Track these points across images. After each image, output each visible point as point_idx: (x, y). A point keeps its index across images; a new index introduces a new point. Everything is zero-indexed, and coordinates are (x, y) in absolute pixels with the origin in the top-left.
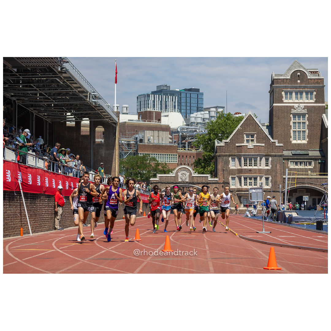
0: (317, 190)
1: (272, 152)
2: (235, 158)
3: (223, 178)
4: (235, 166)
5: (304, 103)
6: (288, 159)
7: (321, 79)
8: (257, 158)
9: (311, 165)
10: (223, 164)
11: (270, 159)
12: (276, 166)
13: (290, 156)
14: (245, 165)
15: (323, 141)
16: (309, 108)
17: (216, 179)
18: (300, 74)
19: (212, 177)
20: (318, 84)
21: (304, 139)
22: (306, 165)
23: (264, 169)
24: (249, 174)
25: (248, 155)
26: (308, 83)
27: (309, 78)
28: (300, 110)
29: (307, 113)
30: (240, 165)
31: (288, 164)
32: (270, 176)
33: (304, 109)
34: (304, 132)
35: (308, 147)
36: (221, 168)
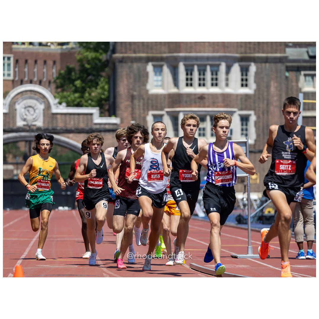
1: (257, 49)
2: (161, 66)
3: (132, 117)
4: (162, 86)
6: (298, 69)
8: (218, 66)
10: (132, 81)
11: (253, 68)
12: (268, 87)
13: (305, 61)
14: (187, 85)
17: (113, 120)
19: (102, 114)
23: (237, 95)
24: (199, 107)
25: (197, 58)
30: (176, 84)
31: (297, 80)
32: (252, 113)
36: (126, 91)
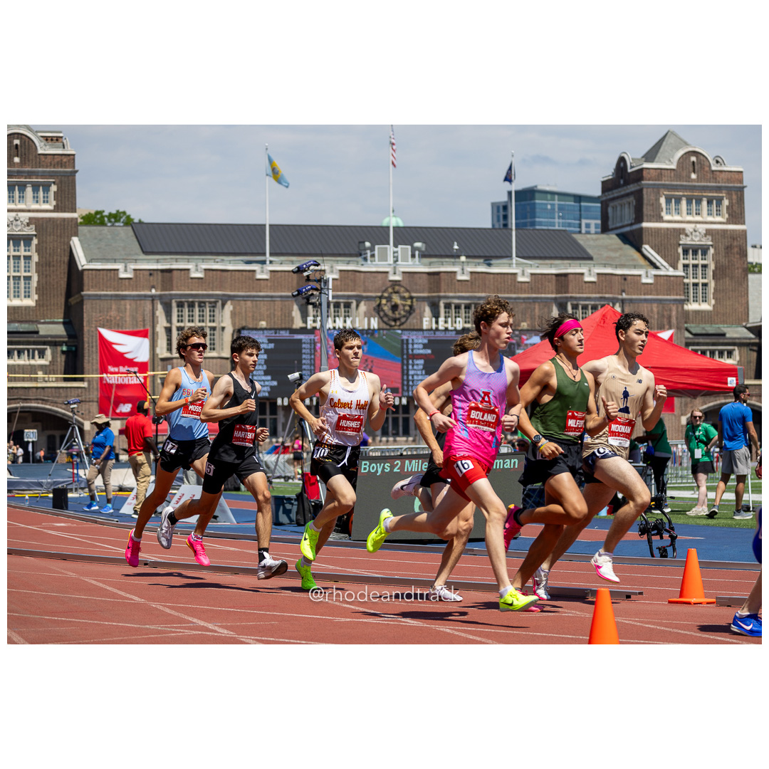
0: (58, 415)
5: (29, 211)
7: (69, 155)
9: (43, 358)
15: (73, 301)
16: (41, 222)
18: (21, 143)
20: (61, 167)
21: (29, 296)
22: (33, 358)
26: (40, 163)
27: (40, 151)
28: (19, 228)
29: (35, 235)
33: (28, 225)
34: (28, 278)
35: (37, 316)
